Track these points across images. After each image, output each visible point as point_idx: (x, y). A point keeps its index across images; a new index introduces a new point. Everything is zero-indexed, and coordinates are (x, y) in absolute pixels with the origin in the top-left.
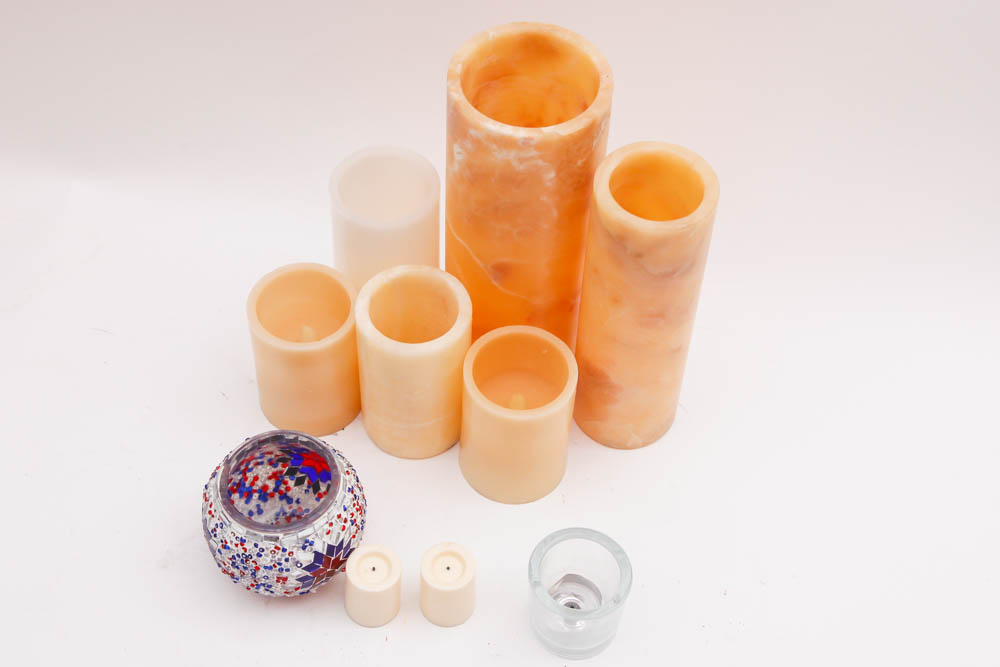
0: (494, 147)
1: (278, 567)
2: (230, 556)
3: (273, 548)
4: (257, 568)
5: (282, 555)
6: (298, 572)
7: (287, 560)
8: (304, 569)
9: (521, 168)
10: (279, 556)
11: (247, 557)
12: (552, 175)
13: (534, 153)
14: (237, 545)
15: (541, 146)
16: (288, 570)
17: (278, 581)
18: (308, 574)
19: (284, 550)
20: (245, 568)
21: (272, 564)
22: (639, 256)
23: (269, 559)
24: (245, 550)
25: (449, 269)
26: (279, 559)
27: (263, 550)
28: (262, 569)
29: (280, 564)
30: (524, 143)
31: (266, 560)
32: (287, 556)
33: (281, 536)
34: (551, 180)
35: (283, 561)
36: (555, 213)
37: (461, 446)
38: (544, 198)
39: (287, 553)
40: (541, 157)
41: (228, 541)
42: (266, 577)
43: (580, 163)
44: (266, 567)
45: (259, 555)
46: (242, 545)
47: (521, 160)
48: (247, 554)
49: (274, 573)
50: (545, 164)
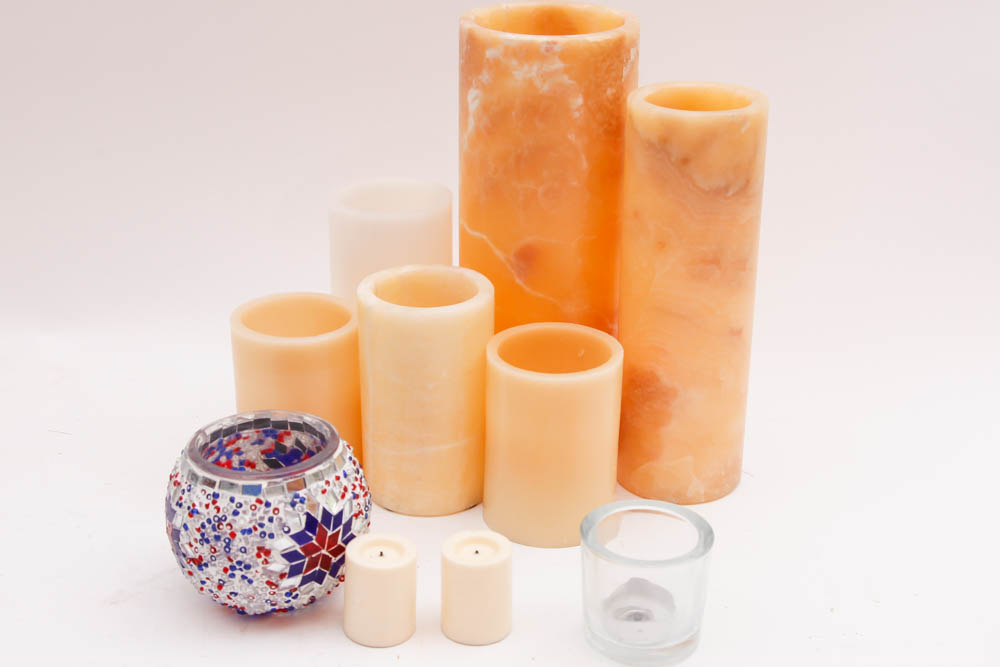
0: (514, 62)
1: (260, 530)
2: (198, 526)
3: (254, 502)
4: (233, 535)
5: (266, 512)
6: (285, 543)
7: (271, 520)
8: (293, 537)
9: (545, 88)
10: (260, 514)
11: (220, 519)
12: (580, 101)
13: (558, 65)
14: (207, 506)
15: (567, 55)
16: (271, 536)
17: (259, 556)
18: (298, 548)
19: (268, 505)
20: (217, 538)
21: (251, 526)
22: (685, 161)
23: (248, 517)
24: (218, 509)
25: (465, 262)
26: (262, 518)
27: (241, 505)
28: (239, 535)
29: (262, 525)
30: (547, 50)
31: (244, 521)
32: (271, 514)
33: (264, 484)
34: (578, 110)
35: (266, 522)
36: (585, 165)
37: (484, 506)
38: (571, 137)
39: (271, 509)
40: (566, 71)
41: (197, 504)
42: (244, 550)
43: (610, 92)
44: (244, 532)
45: (236, 513)
46: (214, 502)
47: (545, 76)
48: (220, 515)
49: (254, 538)
50: (571, 82)
